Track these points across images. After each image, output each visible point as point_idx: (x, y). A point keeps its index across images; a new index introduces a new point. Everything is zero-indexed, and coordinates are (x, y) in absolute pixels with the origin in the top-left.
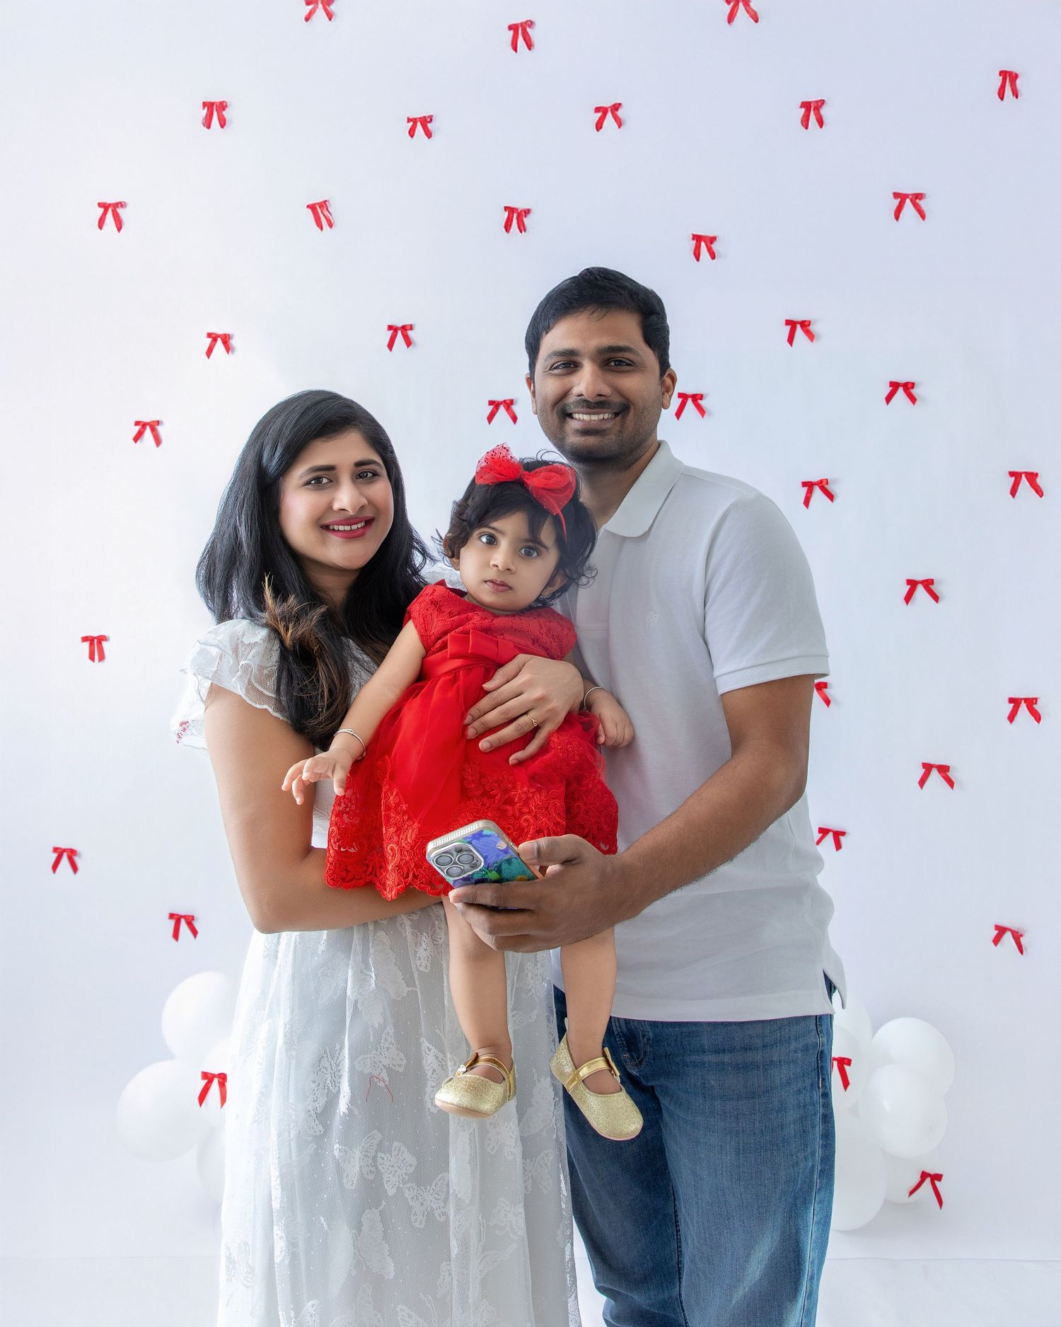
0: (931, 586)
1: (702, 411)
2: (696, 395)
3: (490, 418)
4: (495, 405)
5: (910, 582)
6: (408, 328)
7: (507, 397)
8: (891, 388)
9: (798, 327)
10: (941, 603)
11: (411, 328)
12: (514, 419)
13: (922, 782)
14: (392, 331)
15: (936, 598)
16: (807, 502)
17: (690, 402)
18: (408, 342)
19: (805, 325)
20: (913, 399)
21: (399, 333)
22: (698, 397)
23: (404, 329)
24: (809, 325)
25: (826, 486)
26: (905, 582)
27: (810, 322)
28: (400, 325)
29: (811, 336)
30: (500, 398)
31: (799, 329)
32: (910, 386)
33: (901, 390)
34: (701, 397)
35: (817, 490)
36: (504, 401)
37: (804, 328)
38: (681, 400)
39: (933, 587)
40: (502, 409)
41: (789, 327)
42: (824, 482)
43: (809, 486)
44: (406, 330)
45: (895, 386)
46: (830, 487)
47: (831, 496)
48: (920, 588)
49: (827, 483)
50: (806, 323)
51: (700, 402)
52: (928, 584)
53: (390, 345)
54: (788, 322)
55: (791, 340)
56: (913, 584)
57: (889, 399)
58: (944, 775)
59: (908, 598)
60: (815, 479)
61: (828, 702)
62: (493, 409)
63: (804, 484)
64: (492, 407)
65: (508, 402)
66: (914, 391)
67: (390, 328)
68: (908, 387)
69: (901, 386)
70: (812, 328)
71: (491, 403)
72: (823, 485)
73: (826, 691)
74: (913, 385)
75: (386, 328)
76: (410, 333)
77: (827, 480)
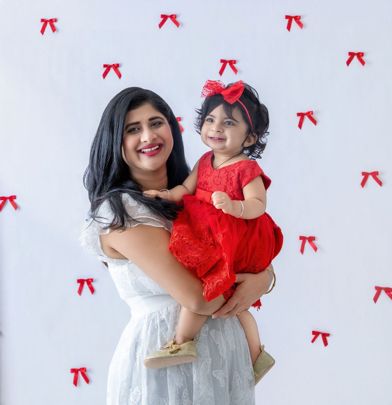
0: (377, 176)
1: (235, 70)
2: (232, 61)
3: (105, 75)
4: (108, 67)
5: (364, 174)
6: (54, 20)
7: (115, 62)
8: (350, 56)
9: (293, 20)
10: (384, 186)
11: (56, 20)
12: (120, 76)
13: (375, 299)
14: (43, 23)
15: (380, 183)
16: (300, 126)
17: (228, 65)
18: (54, 29)
19: (297, 19)
20: (363, 63)
21: (48, 24)
22: (233, 62)
23: (51, 21)
24: (300, 18)
25: (312, 116)
26: (361, 174)
27: (300, 17)
28: (49, 19)
29: (300, 25)
30: (111, 63)
31: (294, 22)
32: (361, 54)
33: (355, 57)
34: (235, 62)
35: (306, 119)
36: (114, 65)
37: (297, 20)
38: (222, 64)
39: (378, 177)
40: (112, 70)
41: (287, 20)
42: (311, 113)
43: (301, 115)
44: (53, 22)
45: (352, 55)
46: (314, 116)
47: (315, 122)
48: (370, 178)
49: (312, 114)
50: (298, 18)
51: (234, 65)
52: (375, 174)
53: (43, 31)
54: (287, 17)
55: (289, 28)
56: (366, 175)
57: (348, 63)
58: (389, 294)
59: (363, 184)
60: (305, 111)
61: (315, 249)
62: (107, 69)
63: (299, 114)
64: (105, 68)
65: (116, 65)
66: (364, 58)
67: (43, 20)
68: (360, 55)
69: (356, 55)
70: (301, 20)
71: (105, 66)
72: (309, 115)
73: (314, 242)
74: (363, 54)
75: (40, 20)
76: (55, 24)
77: (312, 112)
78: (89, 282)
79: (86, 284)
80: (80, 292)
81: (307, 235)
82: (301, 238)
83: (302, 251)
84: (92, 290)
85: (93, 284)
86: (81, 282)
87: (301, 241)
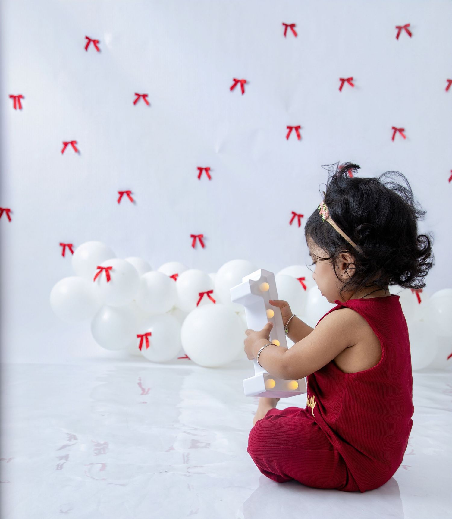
16: (397, 37)
35: (403, 31)
43: (399, 28)
46: (410, 29)
47: (410, 35)
60: (403, 24)
61: (404, 138)
63: (397, 27)
72: (407, 28)
73: (404, 132)
77: (409, 25)
78: (207, 170)
79: (204, 172)
80: (199, 177)
81: (398, 127)
82: (393, 128)
83: (393, 138)
84: (209, 177)
85: (210, 173)
86: (200, 169)
87: (393, 131)
